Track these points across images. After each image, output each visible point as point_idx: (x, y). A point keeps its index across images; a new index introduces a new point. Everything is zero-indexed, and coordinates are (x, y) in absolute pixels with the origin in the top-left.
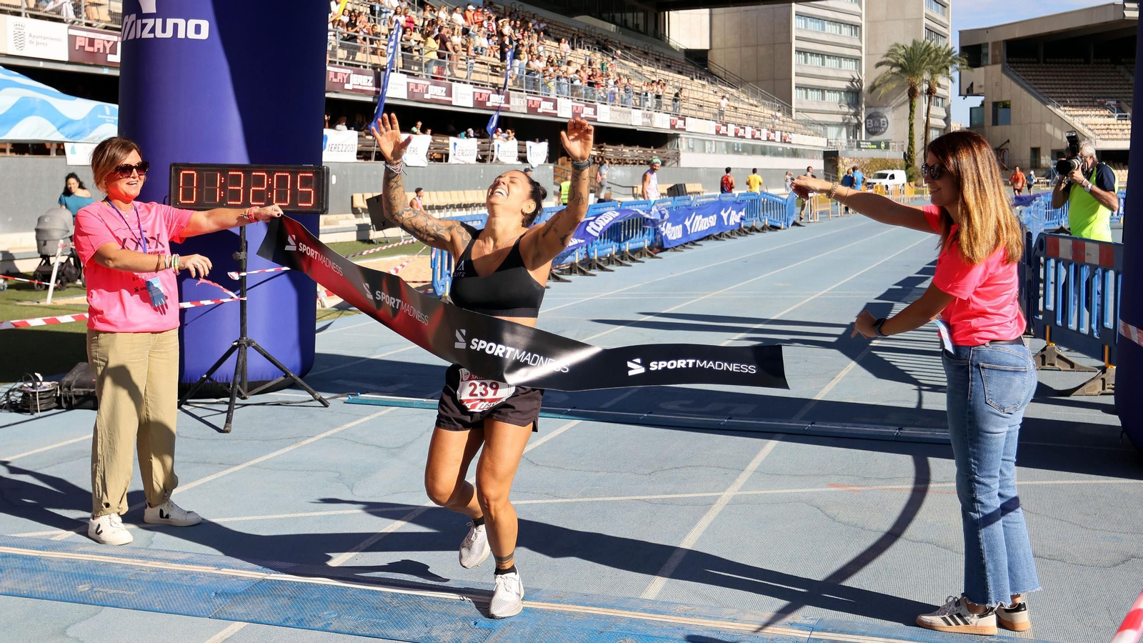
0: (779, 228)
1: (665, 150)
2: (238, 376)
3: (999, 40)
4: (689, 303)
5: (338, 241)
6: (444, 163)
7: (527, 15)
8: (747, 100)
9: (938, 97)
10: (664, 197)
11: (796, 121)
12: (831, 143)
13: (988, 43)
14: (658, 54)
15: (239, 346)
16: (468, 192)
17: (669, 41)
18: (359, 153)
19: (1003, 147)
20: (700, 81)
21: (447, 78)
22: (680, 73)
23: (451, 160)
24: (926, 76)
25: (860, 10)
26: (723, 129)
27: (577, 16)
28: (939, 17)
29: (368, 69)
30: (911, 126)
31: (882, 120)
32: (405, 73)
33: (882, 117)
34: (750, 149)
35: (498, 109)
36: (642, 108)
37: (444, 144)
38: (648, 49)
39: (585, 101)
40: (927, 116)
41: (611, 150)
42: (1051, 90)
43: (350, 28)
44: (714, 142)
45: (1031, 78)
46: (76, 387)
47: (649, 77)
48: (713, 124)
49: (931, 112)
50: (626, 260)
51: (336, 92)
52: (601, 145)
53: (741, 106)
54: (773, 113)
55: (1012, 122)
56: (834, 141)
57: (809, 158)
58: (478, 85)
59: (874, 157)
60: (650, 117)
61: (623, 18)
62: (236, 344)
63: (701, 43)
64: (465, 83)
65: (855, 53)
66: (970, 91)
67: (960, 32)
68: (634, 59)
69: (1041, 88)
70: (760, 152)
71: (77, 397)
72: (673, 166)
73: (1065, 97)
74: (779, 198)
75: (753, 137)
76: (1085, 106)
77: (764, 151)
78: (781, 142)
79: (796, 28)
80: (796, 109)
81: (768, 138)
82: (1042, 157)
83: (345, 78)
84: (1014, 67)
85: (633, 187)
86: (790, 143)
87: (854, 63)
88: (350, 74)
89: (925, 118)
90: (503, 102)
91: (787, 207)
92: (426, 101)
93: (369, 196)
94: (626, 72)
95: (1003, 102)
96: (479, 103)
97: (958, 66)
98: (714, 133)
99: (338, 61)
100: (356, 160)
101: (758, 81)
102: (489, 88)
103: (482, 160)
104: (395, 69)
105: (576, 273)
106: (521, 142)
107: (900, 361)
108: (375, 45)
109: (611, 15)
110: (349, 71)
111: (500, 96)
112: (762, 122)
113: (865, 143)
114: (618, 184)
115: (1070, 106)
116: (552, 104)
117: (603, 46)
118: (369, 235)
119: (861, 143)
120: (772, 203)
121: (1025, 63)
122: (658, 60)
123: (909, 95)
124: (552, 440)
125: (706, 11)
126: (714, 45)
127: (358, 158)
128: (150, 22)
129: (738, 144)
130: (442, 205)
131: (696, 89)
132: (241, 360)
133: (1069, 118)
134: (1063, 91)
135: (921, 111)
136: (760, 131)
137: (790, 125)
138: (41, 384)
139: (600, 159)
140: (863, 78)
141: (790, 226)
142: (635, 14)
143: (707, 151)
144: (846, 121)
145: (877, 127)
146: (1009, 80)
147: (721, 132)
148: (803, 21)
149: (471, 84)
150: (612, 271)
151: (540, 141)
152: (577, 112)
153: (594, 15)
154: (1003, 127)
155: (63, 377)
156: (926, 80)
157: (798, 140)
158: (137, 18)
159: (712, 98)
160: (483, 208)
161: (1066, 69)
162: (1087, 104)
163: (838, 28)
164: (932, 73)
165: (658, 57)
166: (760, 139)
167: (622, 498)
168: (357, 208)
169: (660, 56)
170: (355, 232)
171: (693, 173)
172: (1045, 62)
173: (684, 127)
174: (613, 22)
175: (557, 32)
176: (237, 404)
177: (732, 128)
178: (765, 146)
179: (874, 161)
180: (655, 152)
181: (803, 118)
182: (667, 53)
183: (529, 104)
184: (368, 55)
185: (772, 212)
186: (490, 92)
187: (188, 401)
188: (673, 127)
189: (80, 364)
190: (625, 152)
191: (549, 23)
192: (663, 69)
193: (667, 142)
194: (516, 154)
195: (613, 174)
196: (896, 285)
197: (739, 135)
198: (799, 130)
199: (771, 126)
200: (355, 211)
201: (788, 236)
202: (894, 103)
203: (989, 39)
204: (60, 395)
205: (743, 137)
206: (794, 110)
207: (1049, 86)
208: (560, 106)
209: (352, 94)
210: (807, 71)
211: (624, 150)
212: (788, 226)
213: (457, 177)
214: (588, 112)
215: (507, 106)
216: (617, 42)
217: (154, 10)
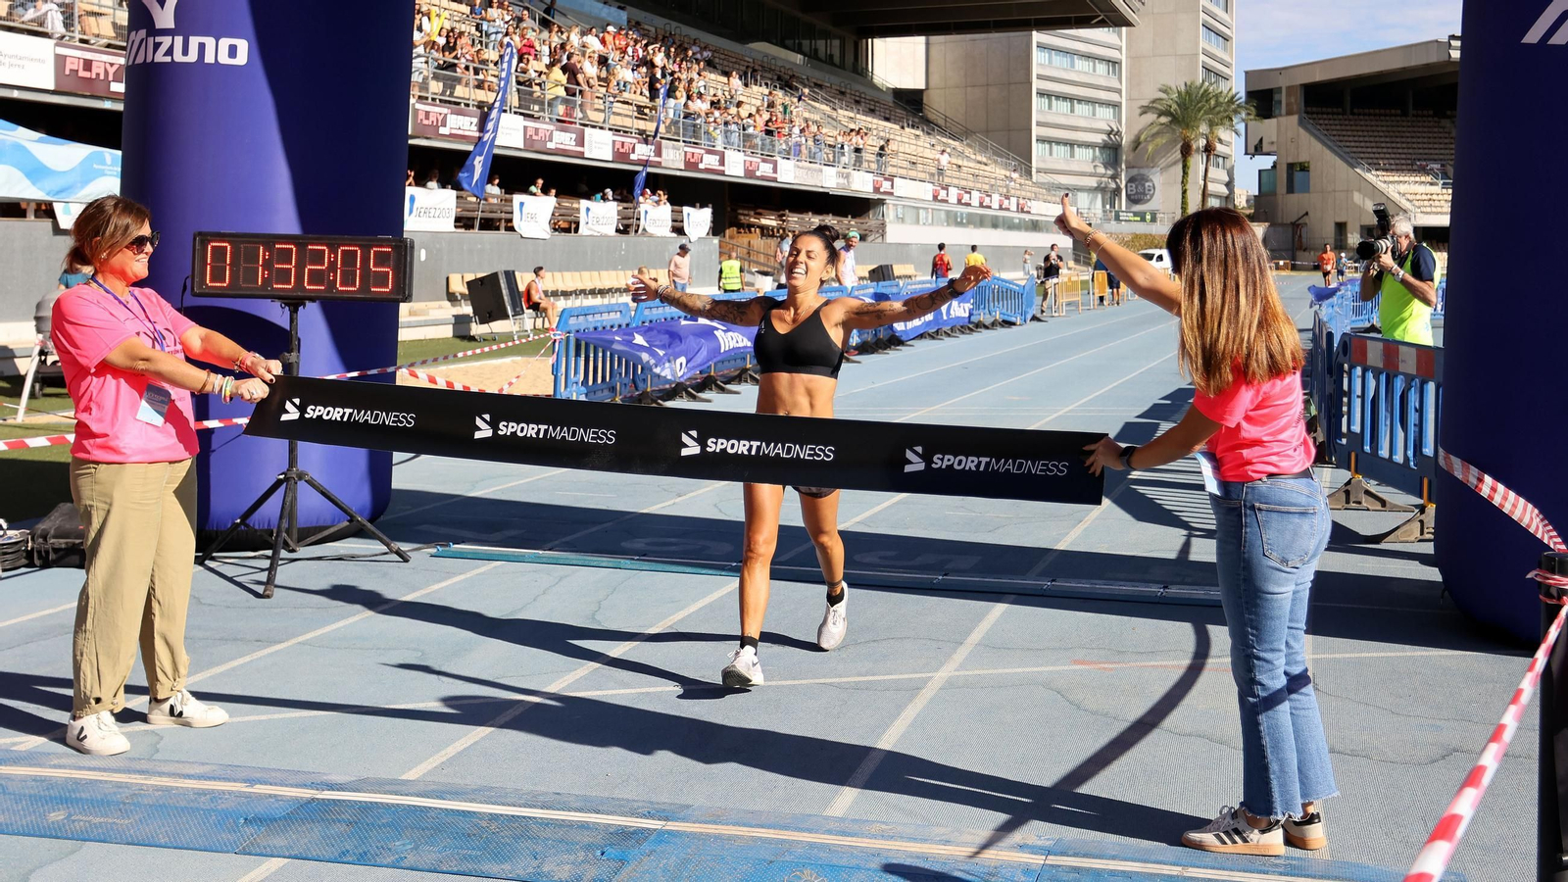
0: (1014, 324)
1: (866, 220)
2: (284, 521)
3: (1294, 84)
5: (427, 338)
6: (573, 234)
7: (686, 39)
8: (973, 157)
9: (1219, 156)
10: (865, 282)
11: (1038, 185)
12: (1081, 213)
13: (1281, 88)
14: (857, 94)
15: (286, 479)
16: (604, 273)
17: (872, 78)
18: (458, 220)
19: (1300, 221)
20: (913, 131)
21: (578, 121)
22: (887, 119)
23: (583, 230)
24: (1204, 128)
25: (1119, 43)
26: (942, 194)
27: (752, 42)
28: (1220, 53)
29: (471, 108)
30: (1184, 192)
31: (1147, 184)
32: (521, 114)
33: (1147, 181)
34: (978, 219)
35: (645, 163)
36: (836, 164)
37: (573, 209)
38: (846, 88)
39: (762, 154)
40: (1205, 180)
41: (796, 219)
42: (1360, 150)
43: (447, 53)
44: (930, 210)
45: (1335, 133)
46: (55, 537)
47: (846, 124)
49: (1209, 175)
51: (427, 138)
52: (782, 212)
53: (965, 163)
54: (1008, 173)
55: (1311, 189)
56: (1086, 211)
58: (619, 131)
59: (1138, 233)
60: (847, 176)
61: (813, 47)
62: (282, 477)
63: (914, 80)
64: (601, 128)
65: (1114, 97)
66: (1259, 149)
67: (1246, 73)
68: (826, 100)
69: (1348, 147)
70: (990, 224)
71: (56, 551)
72: (876, 241)
73: (1377, 159)
74: (1014, 284)
75: (981, 205)
76: (1403, 170)
77: (995, 224)
78: (1018, 211)
79: (1037, 64)
80: (1037, 169)
81: (1001, 206)
82: (1349, 235)
83: (440, 118)
84: (1314, 119)
86: (1029, 212)
87: (1112, 110)
88: (446, 115)
89: (1202, 183)
90: (652, 154)
91: (1024, 296)
92: (549, 151)
93: (470, 277)
94: (817, 117)
95: (1301, 164)
96: (621, 156)
97: (1244, 115)
98: (931, 199)
99: (430, 96)
100: (454, 230)
101: (987, 131)
102: (633, 135)
103: (624, 230)
104: (508, 109)
105: (746, 382)
107: (1168, 499)
108: (481, 77)
109: (797, 41)
110: (445, 111)
111: (649, 147)
112: (992, 186)
113: (1125, 214)
115: (1383, 170)
116: (718, 158)
117: (786, 82)
118: (470, 329)
119: (1121, 214)
120: (1004, 290)
121: (1328, 114)
122: (857, 102)
123: (1182, 153)
124: (710, 605)
125: (922, 39)
126: (931, 84)
127: (456, 227)
128: (166, 41)
129: (962, 214)
130: (569, 290)
131: (908, 141)
132: (288, 499)
133: (1384, 186)
134: (1374, 150)
135: (1197, 173)
136: (990, 196)
137: (1029, 189)
138: (5, 534)
139: (781, 231)
140: (1123, 130)
141: (1028, 321)
142: (829, 41)
143: (921, 223)
144: (1103, 185)
145: (1141, 193)
146: (1307, 135)
147: (939, 198)
148: (1047, 55)
149: (610, 129)
151: (702, 207)
152: (750, 168)
153: (774, 41)
154: (1301, 195)
155: (37, 523)
156: (1203, 134)
157: (1039, 209)
158: (148, 35)
159: (928, 153)
161: (1379, 123)
162: (1404, 167)
163: (1091, 64)
164: (1212, 124)
165: (857, 98)
166: (990, 207)
167: (802, 682)
168: (454, 294)
169: (860, 97)
170: (451, 326)
171: (903, 250)
172: (1353, 114)
173: (892, 191)
174: (800, 51)
175: (725, 63)
176: (281, 559)
177: (954, 193)
178: (996, 217)
179: (1136, 237)
180: (853, 223)
181: (1046, 181)
182: (870, 93)
183: (688, 157)
184: (472, 90)
185: (1005, 302)
186: (635, 141)
187: (214, 554)
188: (877, 190)
189: (61, 505)
191: (715, 51)
192: (865, 113)
193: (868, 210)
194: (670, 223)
196: (1162, 399)
197: (963, 201)
198: (1041, 196)
199: (1005, 190)
200: (452, 298)
201: (1025, 335)
202: (1163, 162)
203: (1283, 82)
204: (32, 549)
205: (968, 205)
206: (1034, 170)
207: (1357, 144)
208: (729, 161)
209: (449, 141)
210: (1050, 119)
211: (812, 220)
212: (1025, 321)
213: (589, 253)
214: (765, 169)
215: (657, 159)
216: (804, 77)
217: (172, 26)
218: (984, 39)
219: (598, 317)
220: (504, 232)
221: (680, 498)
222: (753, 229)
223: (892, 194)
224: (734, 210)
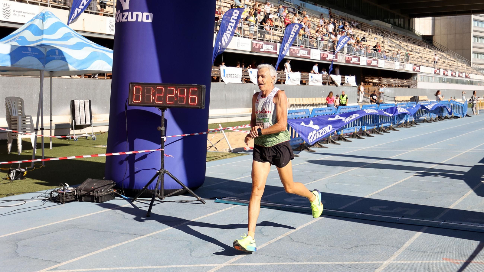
0: (459, 117)
1: (410, 81)
2: (157, 188)
4: (405, 153)
6: (306, 85)
7: (349, 19)
8: (450, 59)
10: (409, 102)
11: (473, 68)
14: (409, 37)
16: (317, 98)
17: (415, 32)
20: (428, 50)
21: (308, 46)
22: (419, 45)
23: (310, 83)
29: (271, 42)
34: (451, 80)
35: (332, 61)
37: (307, 76)
38: (405, 35)
41: (385, 80)
44: (433, 77)
46: (84, 191)
47: (404, 47)
48: (433, 69)
50: (381, 131)
51: (256, 52)
52: (380, 78)
53: (447, 61)
54: (462, 64)
57: (478, 85)
58: (322, 50)
60: (403, 65)
61: (394, 21)
63: (429, 33)
64: (316, 49)
68: (397, 39)
70: (455, 82)
71: (84, 195)
72: (414, 88)
74: (460, 103)
75: (452, 75)
77: (457, 82)
78: (465, 78)
79: (473, 26)
80: (473, 63)
81: (459, 76)
83: (261, 46)
85: (395, 97)
86: (469, 78)
90: (334, 58)
91: (464, 108)
92: (298, 57)
94: (394, 45)
96: (323, 58)
98: (434, 73)
99: (257, 38)
101: (455, 50)
102: (328, 51)
103: (324, 83)
105: (355, 137)
106: (343, 76)
109: (388, 19)
110: (262, 43)
111: (333, 55)
112: (456, 69)
114: (388, 96)
116: (357, 59)
120: (456, 105)
122: (409, 40)
124: (307, 226)
125: (431, 18)
126: (436, 33)
128: (126, 14)
129: (445, 79)
130: (305, 104)
131: (427, 53)
132: (159, 180)
136: (455, 72)
137: (470, 70)
138: (67, 189)
139: (380, 84)
141: (465, 117)
142: (400, 19)
143: (430, 81)
147: (437, 73)
148: (477, 23)
149: (319, 49)
150: (373, 137)
151: (351, 76)
152: (369, 63)
153: (380, 19)
157: (473, 77)
158: (121, 12)
160: (324, 105)
165: (409, 39)
166: (455, 76)
167: (330, 263)
171: (423, 91)
173: (419, 70)
174: (390, 23)
175: (362, 27)
177: (442, 71)
178: (457, 80)
180: (406, 81)
181: (476, 67)
182: (414, 37)
183: (347, 59)
184: (272, 36)
185: (456, 110)
186: (328, 53)
188: (414, 70)
189: (88, 179)
190: (391, 81)
191: (360, 23)
192: (412, 44)
193: (411, 77)
194: (341, 81)
195: (386, 91)
197: (445, 74)
198: (474, 72)
199: (461, 70)
205: (447, 75)
206: (472, 63)
208: (361, 60)
209: (264, 54)
210: (478, 45)
211: (391, 80)
212: (464, 116)
213: (312, 92)
214: (374, 63)
215: (336, 59)
216: (390, 31)
217: (128, 8)
218: (454, 18)
219: (296, 114)
220: (282, 84)
221: (314, 182)
222: (370, 84)
223: (419, 71)
224: (364, 77)
